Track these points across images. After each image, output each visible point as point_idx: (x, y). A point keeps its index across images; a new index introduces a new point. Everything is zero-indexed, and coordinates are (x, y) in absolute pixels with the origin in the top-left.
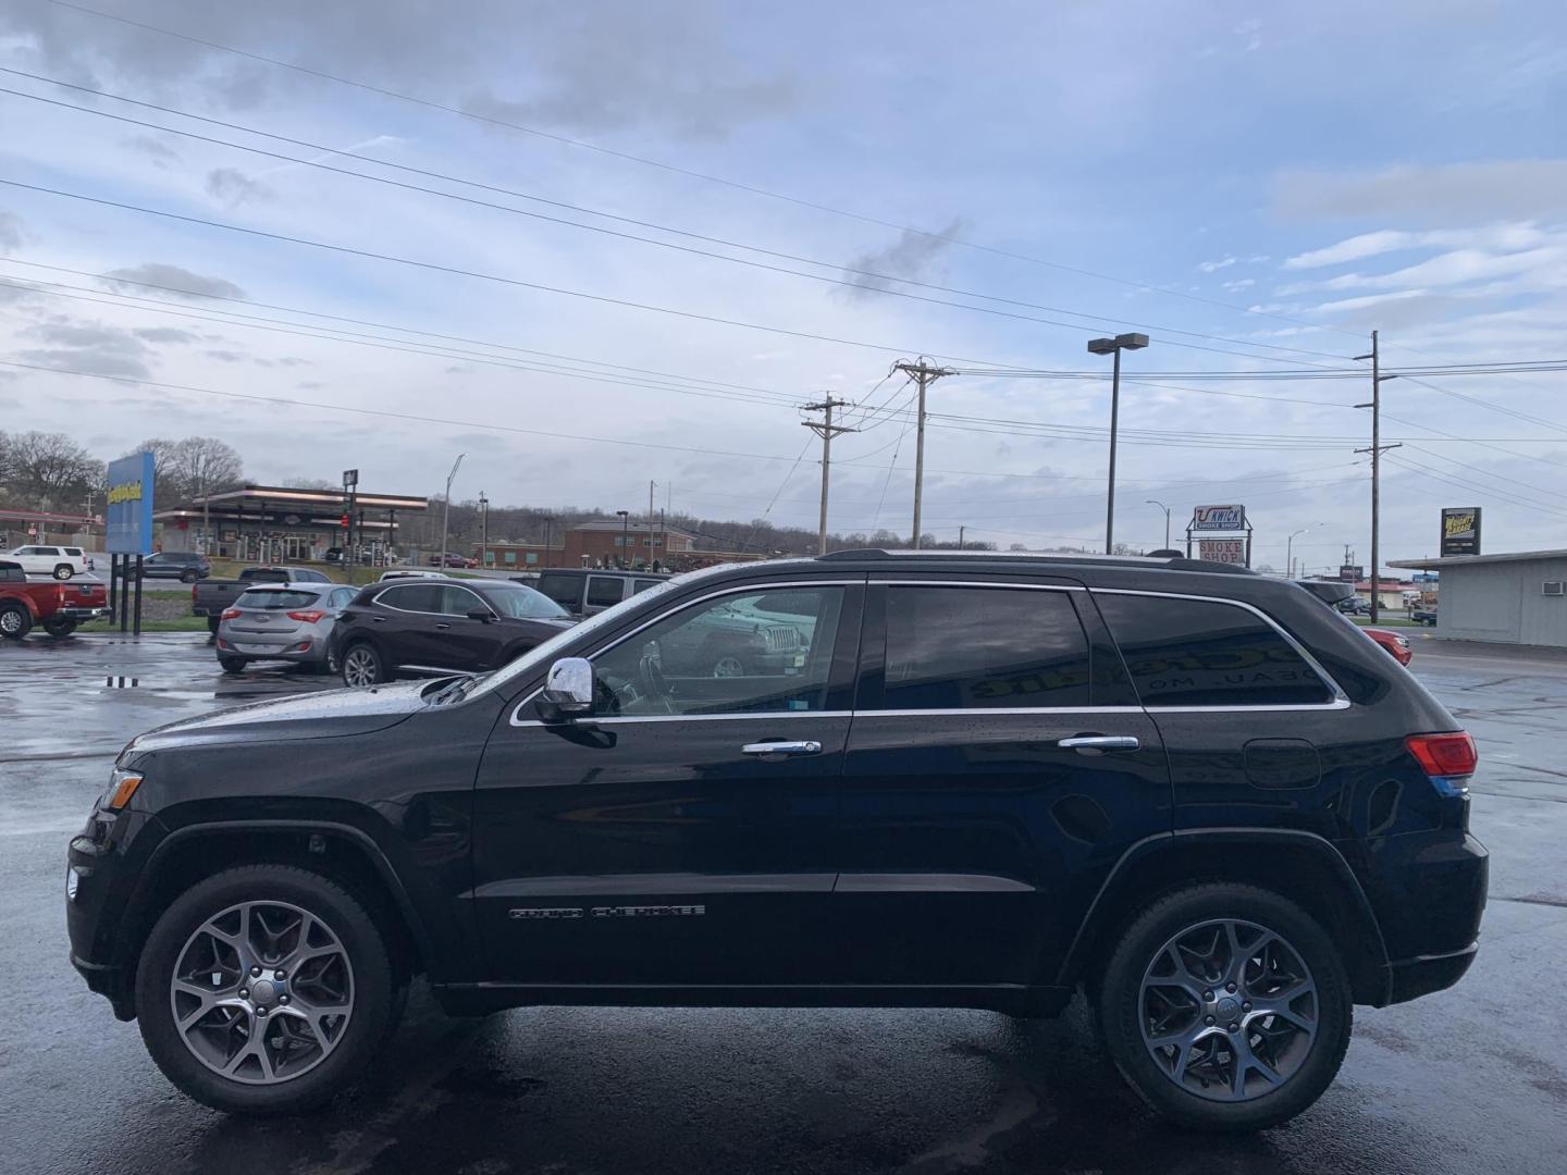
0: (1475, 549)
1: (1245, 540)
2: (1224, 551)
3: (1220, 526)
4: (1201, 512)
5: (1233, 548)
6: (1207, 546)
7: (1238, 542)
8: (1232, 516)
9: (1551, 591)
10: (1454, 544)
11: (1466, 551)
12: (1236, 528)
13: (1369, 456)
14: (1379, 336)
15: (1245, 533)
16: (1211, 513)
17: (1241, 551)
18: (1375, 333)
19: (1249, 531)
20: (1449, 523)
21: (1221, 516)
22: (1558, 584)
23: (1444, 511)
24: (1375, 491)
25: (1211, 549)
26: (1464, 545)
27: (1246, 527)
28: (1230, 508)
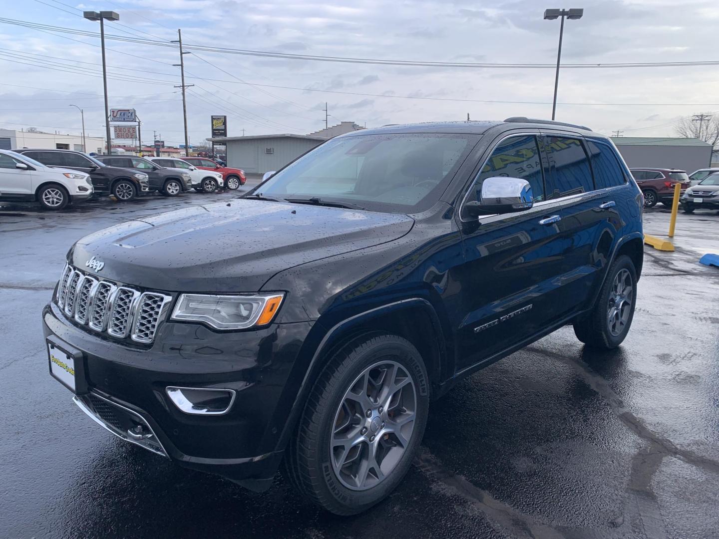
0: (225, 134)
1: (137, 127)
2: (127, 132)
3: (124, 120)
4: (113, 112)
5: (131, 130)
6: (118, 129)
7: (134, 128)
8: (130, 114)
9: (269, 152)
10: (217, 132)
11: (221, 134)
12: (132, 121)
13: (181, 90)
14: (181, 32)
15: (137, 123)
16: (119, 113)
17: (135, 132)
18: (179, 30)
19: (139, 122)
20: (214, 122)
21: (124, 114)
22: (271, 149)
23: (212, 117)
24: (184, 106)
25: (120, 131)
26: (221, 132)
27: (137, 120)
28: (128, 111)
